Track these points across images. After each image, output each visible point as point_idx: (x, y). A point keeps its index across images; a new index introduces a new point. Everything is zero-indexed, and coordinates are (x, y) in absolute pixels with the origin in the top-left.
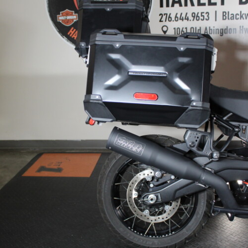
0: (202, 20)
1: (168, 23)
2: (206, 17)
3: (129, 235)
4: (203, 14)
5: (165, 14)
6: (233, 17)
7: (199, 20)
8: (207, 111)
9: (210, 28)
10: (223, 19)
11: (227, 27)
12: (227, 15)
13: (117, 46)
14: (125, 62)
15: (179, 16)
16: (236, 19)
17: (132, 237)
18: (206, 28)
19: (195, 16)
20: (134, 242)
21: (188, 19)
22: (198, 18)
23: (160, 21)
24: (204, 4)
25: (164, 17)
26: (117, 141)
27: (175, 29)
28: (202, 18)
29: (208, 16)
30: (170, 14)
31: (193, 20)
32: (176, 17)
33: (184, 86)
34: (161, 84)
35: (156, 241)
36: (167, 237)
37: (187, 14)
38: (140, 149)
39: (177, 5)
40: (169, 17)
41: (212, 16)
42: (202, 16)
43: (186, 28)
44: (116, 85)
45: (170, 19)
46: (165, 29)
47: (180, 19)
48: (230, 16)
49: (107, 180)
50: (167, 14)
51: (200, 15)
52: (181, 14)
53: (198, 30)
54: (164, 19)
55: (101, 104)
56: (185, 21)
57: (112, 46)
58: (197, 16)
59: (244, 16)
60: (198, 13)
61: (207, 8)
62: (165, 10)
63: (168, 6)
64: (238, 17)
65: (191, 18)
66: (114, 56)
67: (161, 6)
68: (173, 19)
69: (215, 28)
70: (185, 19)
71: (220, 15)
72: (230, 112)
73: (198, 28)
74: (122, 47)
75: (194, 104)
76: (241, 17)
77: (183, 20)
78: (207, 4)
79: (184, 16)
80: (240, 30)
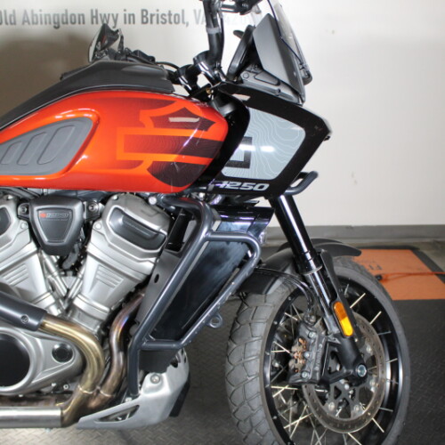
9: (32, 11)
11: (66, 11)
18: (25, 13)
53: (11, 16)
69: (43, 13)
73: (9, 13)
80: (92, 17)
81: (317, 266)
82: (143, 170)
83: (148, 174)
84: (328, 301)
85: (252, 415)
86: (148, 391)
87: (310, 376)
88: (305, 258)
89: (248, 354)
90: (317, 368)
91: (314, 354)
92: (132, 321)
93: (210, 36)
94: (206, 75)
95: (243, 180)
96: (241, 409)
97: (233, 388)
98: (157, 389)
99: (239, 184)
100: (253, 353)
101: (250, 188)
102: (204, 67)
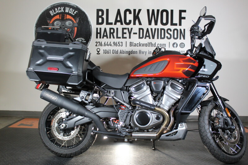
0: (118, 46)
1: (100, 47)
2: (121, 44)
3: (52, 147)
4: (119, 43)
5: (98, 42)
6: (135, 45)
7: (117, 46)
8: (81, 76)
9: (123, 50)
10: (130, 46)
11: (132, 50)
12: (132, 44)
13: (43, 46)
14: (46, 54)
15: (106, 43)
16: (137, 46)
17: (53, 148)
18: (121, 51)
19: (115, 44)
20: (55, 151)
21: (111, 45)
22: (116, 45)
23: (96, 46)
24: (120, 38)
25: (98, 44)
26: (45, 94)
27: (104, 50)
28: (119, 45)
29: (122, 44)
30: (101, 42)
31: (114, 46)
32: (105, 44)
33: (70, 65)
34: (61, 64)
35: (66, 150)
36: (72, 148)
37: (110, 42)
38: (56, 98)
39: (105, 38)
40: (101, 44)
41: (124, 44)
42: (119, 44)
43: (110, 50)
44: (41, 64)
45: (101, 45)
46: (98, 50)
47: (107, 45)
48: (134, 45)
49: (43, 117)
50: (100, 42)
51: (117, 43)
52: (108, 42)
54: (98, 45)
55: (33, 72)
56: (109, 46)
57: (41, 46)
58: (116, 44)
59: (141, 45)
60: (117, 42)
61: (121, 40)
62: (99, 40)
63: (100, 38)
64: (138, 45)
65: (113, 45)
66: (41, 51)
67: (97, 37)
68: (103, 45)
69: (126, 51)
70: (110, 45)
71: (128, 44)
72: (104, 84)
73: (116, 50)
74: (45, 47)
75: (74, 73)
76: (140, 45)
77: (108, 45)
78: (121, 38)
79: (109, 43)
80: (139, 52)
81: (220, 99)
82: (180, 72)
83: (182, 72)
84: (223, 108)
85: (207, 134)
86: (180, 128)
87: (221, 126)
88: (217, 97)
89: (205, 119)
90: (223, 124)
91: (221, 120)
92: (176, 109)
93: (191, 45)
94: (190, 55)
95: (203, 75)
96: (204, 133)
97: (201, 128)
98: (182, 127)
99: (202, 75)
100: (206, 119)
101: (205, 77)
102: (189, 53)
